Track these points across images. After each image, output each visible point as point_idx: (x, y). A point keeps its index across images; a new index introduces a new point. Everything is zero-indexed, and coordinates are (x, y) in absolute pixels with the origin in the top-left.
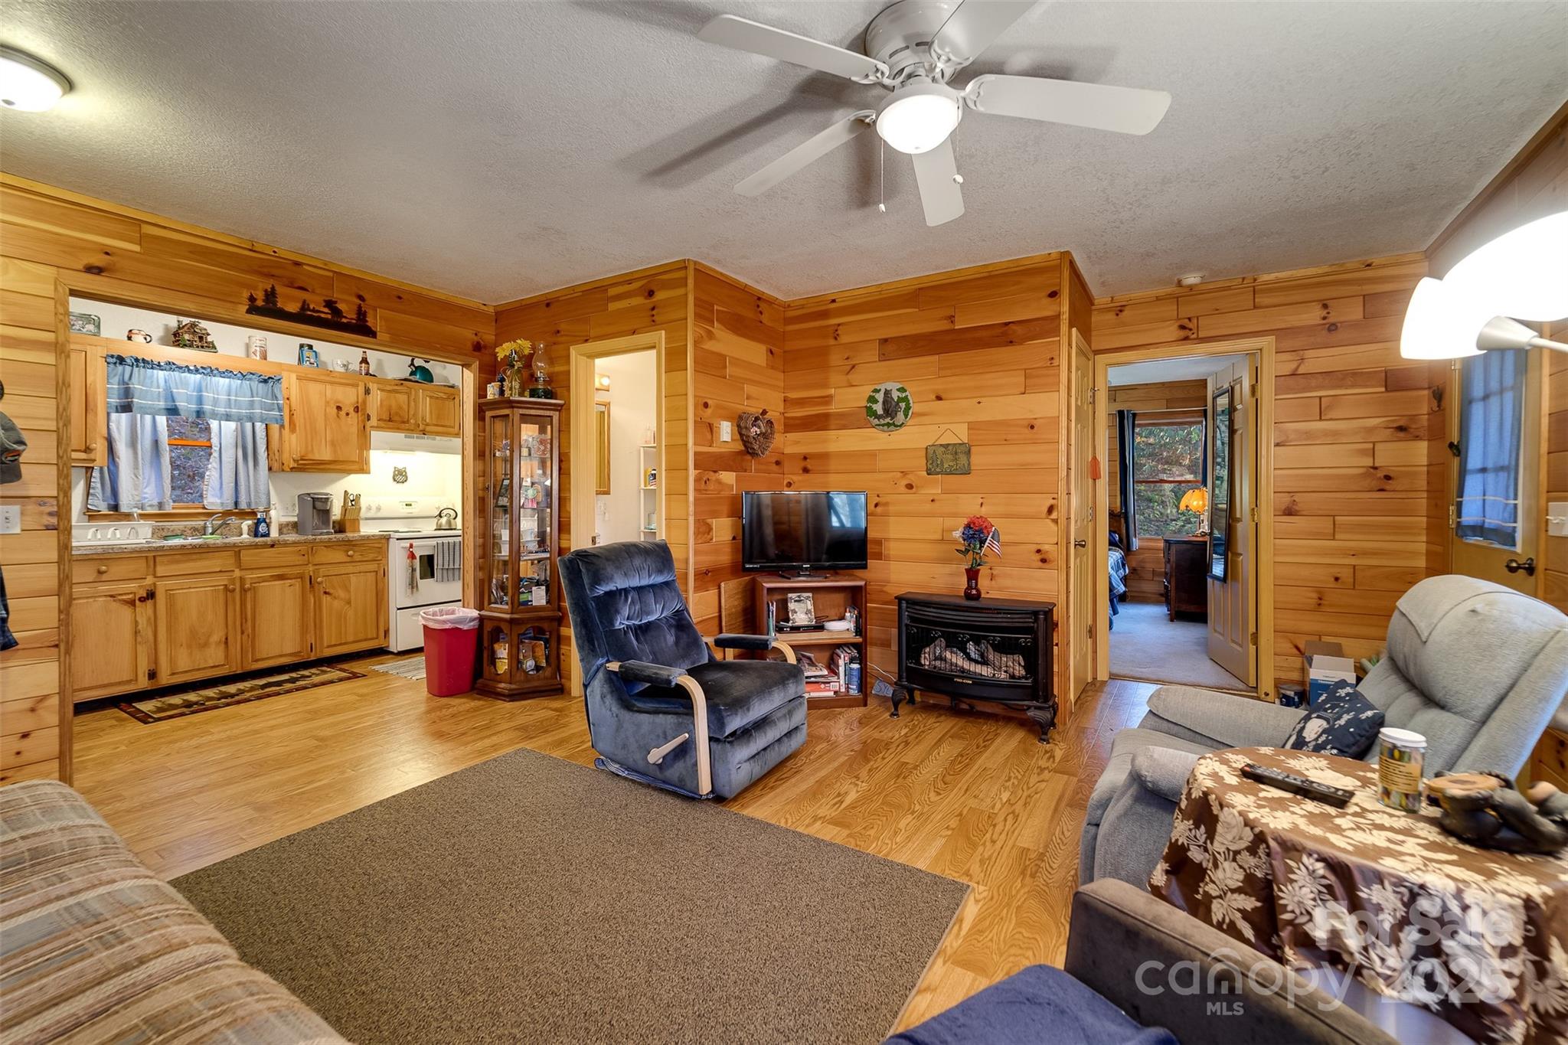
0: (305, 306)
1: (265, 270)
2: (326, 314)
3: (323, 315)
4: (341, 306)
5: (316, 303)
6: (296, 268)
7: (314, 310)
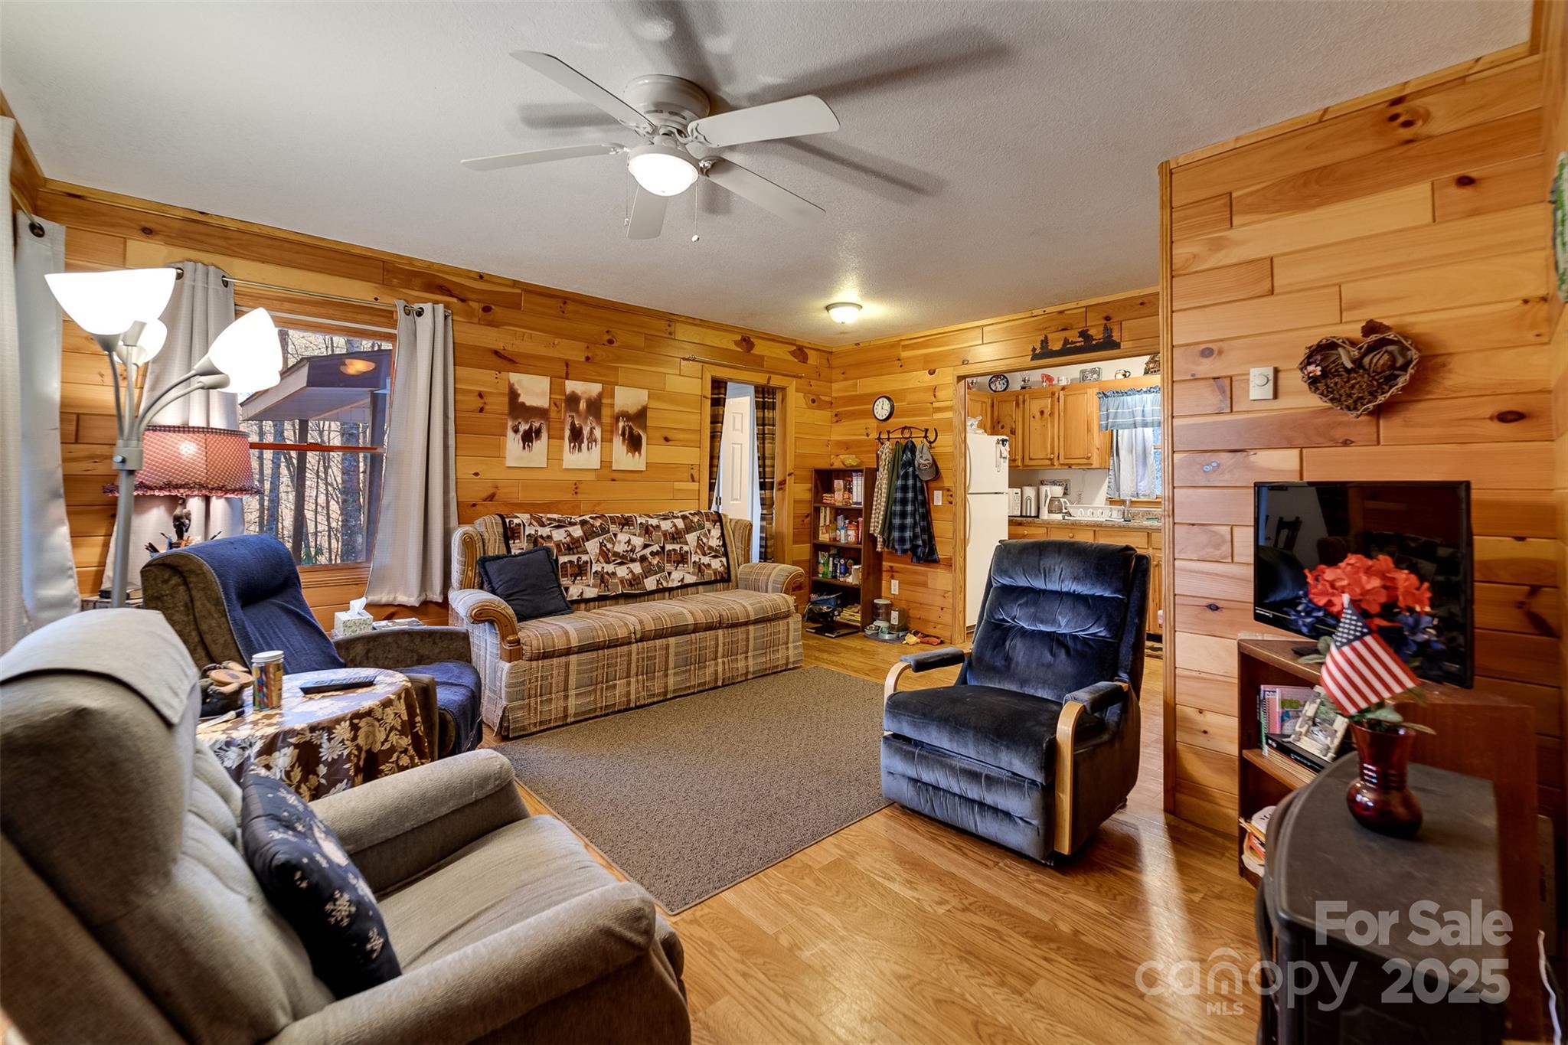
0: (1066, 342)
1: (1041, 327)
2: (1080, 342)
3: (1078, 344)
4: (1092, 332)
5: (1073, 336)
6: (1062, 316)
7: (1073, 343)
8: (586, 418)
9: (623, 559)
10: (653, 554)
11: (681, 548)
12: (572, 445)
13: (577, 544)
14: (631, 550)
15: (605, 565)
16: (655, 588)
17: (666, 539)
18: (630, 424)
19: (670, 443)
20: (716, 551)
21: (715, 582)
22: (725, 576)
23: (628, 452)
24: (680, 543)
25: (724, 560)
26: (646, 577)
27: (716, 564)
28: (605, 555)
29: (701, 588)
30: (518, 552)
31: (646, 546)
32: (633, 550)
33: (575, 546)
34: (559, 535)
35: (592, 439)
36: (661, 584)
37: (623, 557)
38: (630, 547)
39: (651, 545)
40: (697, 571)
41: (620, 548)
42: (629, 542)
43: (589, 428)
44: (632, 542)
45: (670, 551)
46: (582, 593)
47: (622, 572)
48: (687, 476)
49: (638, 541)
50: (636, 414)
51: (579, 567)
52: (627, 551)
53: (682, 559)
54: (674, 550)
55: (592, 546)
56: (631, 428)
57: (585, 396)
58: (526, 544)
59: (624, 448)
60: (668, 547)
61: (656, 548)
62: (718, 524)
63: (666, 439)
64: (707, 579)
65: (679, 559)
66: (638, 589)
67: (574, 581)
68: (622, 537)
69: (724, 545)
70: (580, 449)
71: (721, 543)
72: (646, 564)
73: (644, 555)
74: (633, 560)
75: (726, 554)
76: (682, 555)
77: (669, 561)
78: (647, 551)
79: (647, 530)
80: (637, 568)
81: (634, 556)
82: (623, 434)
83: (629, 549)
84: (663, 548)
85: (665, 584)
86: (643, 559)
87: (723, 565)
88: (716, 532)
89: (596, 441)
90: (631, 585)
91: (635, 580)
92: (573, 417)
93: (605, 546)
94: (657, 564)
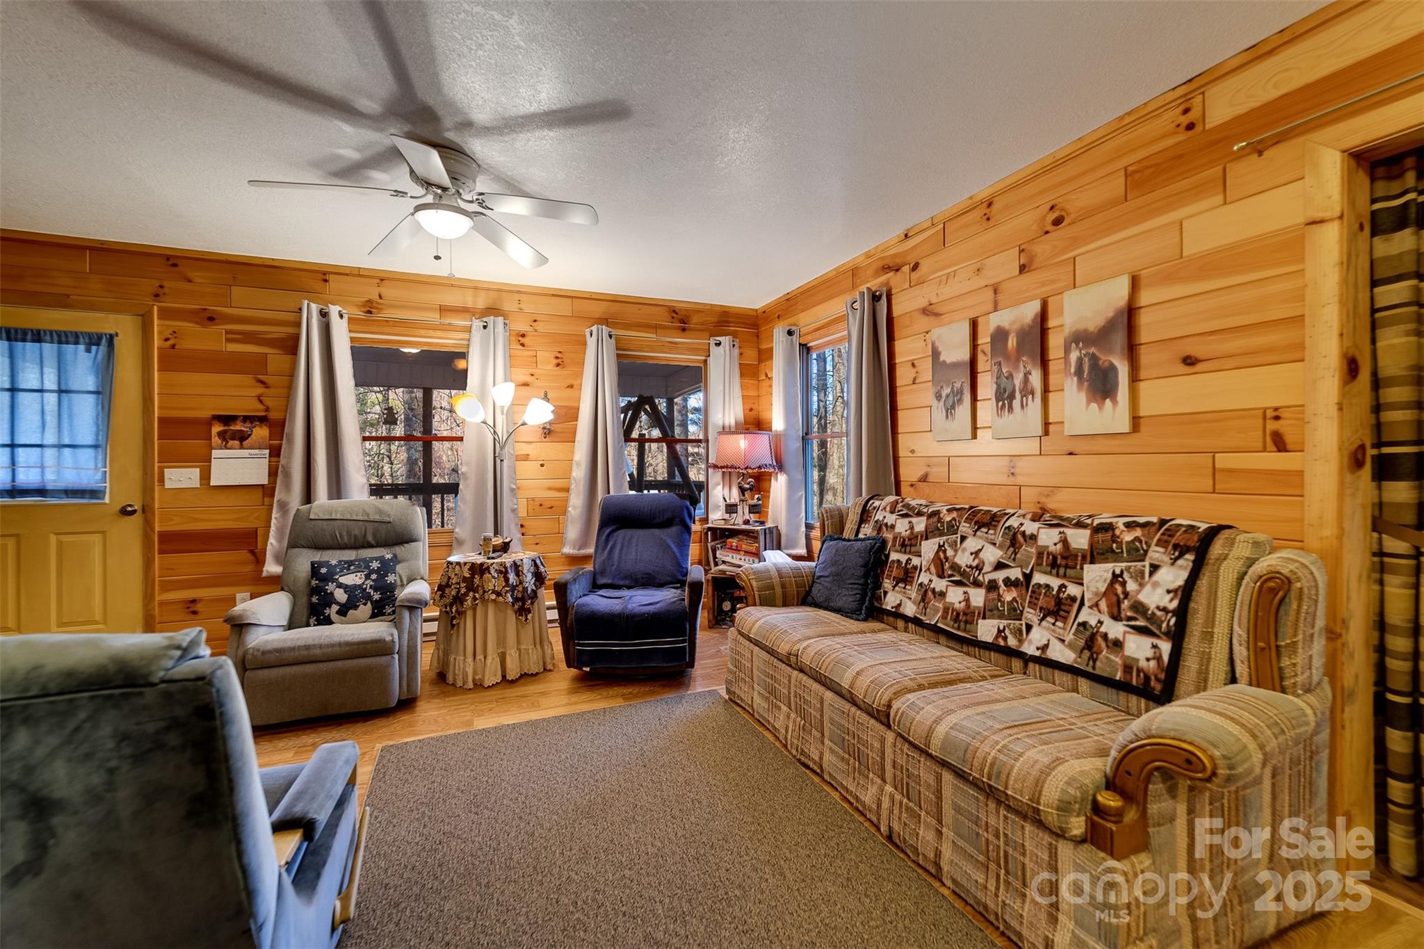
8: (1018, 360)
9: (964, 578)
10: (1008, 582)
11: (1063, 586)
12: (1000, 403)
13: (913, 542)
14: (977, 567)
15: (935, 578)
16: (990, 640)
17: (1039, 563)
18: (1092, 350)
19: (1199, 367)
20: (1152, 618)
21: (1123, 686)
22: (1157, 687)
23: (1089, 402)
24: (1065, 576)
25: (1166, 647)
26: (984, 618)
27: (1139, 648)
28: (941, 565)
29: (1083, 684)
30: (863, 537)
31: (999, 566)
32: (979, 568)
33: (910, 544)
34: (902, 527)
35: (1027, 391)
36: (1005, 638)
37: (963, 574)
38: (976, 562)
39: (1007, 566)
40: (1082, 643)
41: (963, 559)
42: (976, 554)
43: (1021, 375)
44: (981, 555)
45: (1039, 585)
46: (900, 605)
47: (955, 596)
48: (1256, 438)
49: (991, 555)
50: (1100, 331)
51: (906, 571)
52: (971, 567)
53: (1059, 608)
54: (1047, 586)
55: (929, 548)
56: (1094, 358)
57: (1015, 327)
58: (870, 530)
59: (1082, 397)
60: (1038, 578)
61: (1015, 573)
62: (1190, 557)
63: (1189, 361)
64: (1101, 668)
65: (1051, 605)
66: (965, 631)
67: (894, 587)
68: (972, 544)
69: (1182, 613)
70: (1011, 408)
71: (1175, 604)
72: (993, 595)
73: (994, 581)
74: (977, 584)
75: (1178, 636)
76: (1059, 602)
77: (1032, 605)
78: (1000, 576)
79: (1015, 540)
80: (978, 597)
81: (980, 578)
82: (1079, 372)
83: (974, 564)
84: (1028, 577)
85: (1012, 642)
86: (992, 586)
87: (1159, 659)
88: (1173, 575)
89: (1033, 393)
90: (956, 619)
91: (967, 616)
92: (1000, 364)
93: (945, 552)
94: (1010, 603)
